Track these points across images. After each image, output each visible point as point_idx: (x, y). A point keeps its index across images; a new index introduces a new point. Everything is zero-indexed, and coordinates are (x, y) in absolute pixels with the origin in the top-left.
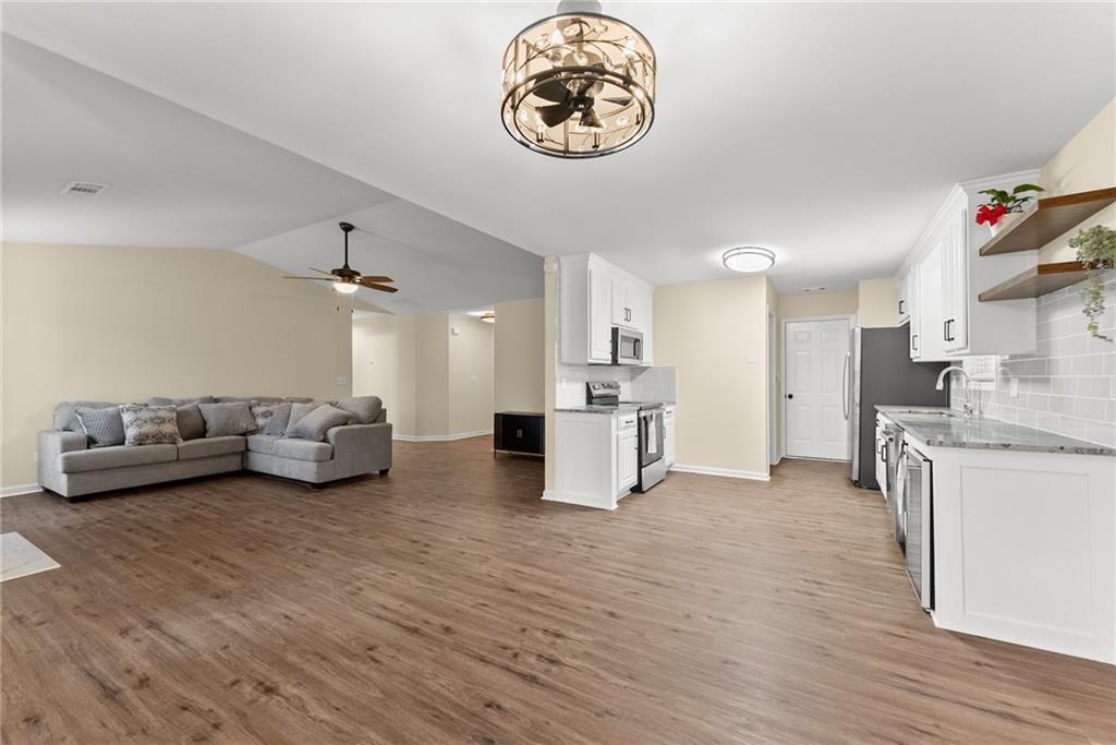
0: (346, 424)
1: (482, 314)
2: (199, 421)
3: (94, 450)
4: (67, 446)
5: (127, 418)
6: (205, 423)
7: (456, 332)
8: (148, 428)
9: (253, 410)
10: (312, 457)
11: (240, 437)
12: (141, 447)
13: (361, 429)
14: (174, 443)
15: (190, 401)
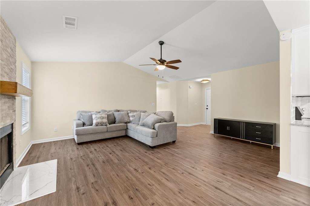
0: (160, 122)
1: (201, 80)
2: (113, 118)
3: (85, 127)
4: (78, 126)
5: (94, 116)
6: (115, 119)
7: (191, 87)
8: (99, 120)
9: (129, 114)
10: (150, 135)
11: (125, 124)
12: (97, 127)
13: (166, 125)
14: (106, 126)
15: (111, 111)
